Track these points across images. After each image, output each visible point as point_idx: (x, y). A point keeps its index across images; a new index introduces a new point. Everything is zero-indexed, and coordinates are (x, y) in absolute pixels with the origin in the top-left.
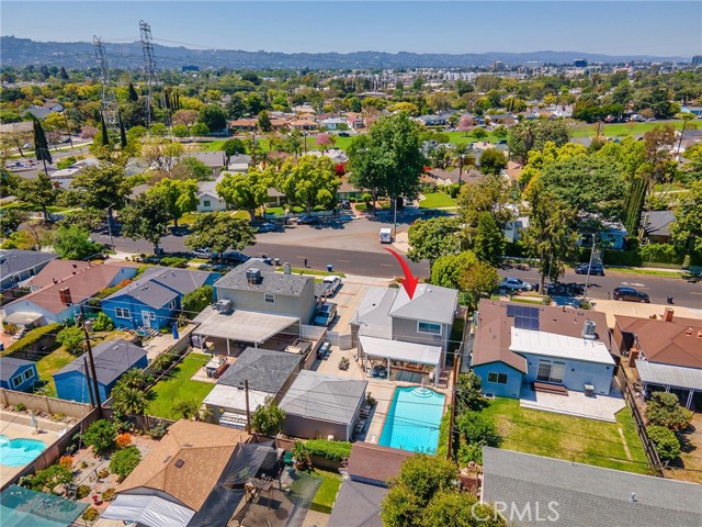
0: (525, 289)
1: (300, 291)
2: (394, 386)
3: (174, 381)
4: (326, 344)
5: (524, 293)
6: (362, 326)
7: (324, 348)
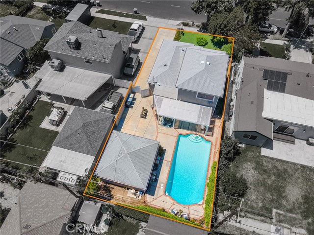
0: (272, 33)
1: (110, 58)
2: (176, 134)
3: (28, 129)
4: (132, 95)
5: (271, 36)
6: (156, 86)
7: (130, 100)
